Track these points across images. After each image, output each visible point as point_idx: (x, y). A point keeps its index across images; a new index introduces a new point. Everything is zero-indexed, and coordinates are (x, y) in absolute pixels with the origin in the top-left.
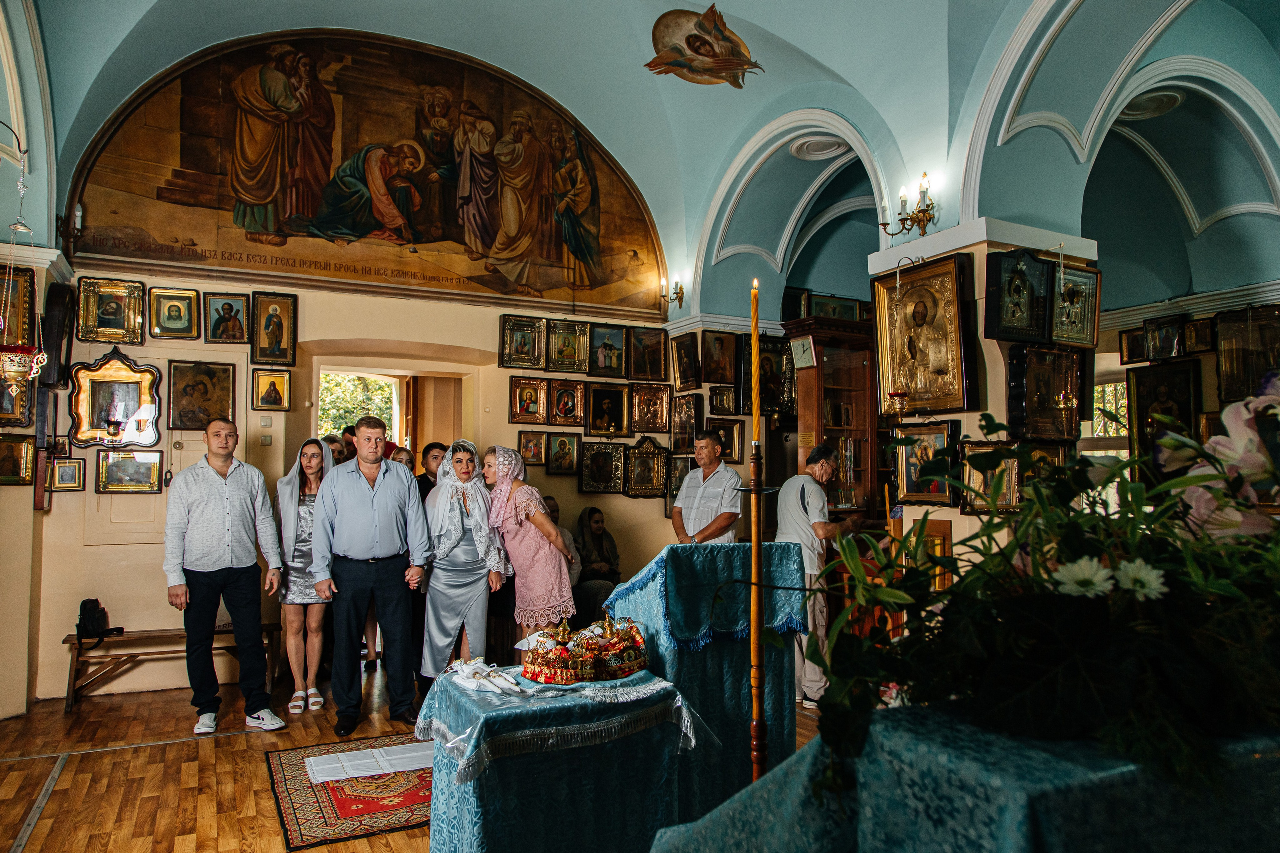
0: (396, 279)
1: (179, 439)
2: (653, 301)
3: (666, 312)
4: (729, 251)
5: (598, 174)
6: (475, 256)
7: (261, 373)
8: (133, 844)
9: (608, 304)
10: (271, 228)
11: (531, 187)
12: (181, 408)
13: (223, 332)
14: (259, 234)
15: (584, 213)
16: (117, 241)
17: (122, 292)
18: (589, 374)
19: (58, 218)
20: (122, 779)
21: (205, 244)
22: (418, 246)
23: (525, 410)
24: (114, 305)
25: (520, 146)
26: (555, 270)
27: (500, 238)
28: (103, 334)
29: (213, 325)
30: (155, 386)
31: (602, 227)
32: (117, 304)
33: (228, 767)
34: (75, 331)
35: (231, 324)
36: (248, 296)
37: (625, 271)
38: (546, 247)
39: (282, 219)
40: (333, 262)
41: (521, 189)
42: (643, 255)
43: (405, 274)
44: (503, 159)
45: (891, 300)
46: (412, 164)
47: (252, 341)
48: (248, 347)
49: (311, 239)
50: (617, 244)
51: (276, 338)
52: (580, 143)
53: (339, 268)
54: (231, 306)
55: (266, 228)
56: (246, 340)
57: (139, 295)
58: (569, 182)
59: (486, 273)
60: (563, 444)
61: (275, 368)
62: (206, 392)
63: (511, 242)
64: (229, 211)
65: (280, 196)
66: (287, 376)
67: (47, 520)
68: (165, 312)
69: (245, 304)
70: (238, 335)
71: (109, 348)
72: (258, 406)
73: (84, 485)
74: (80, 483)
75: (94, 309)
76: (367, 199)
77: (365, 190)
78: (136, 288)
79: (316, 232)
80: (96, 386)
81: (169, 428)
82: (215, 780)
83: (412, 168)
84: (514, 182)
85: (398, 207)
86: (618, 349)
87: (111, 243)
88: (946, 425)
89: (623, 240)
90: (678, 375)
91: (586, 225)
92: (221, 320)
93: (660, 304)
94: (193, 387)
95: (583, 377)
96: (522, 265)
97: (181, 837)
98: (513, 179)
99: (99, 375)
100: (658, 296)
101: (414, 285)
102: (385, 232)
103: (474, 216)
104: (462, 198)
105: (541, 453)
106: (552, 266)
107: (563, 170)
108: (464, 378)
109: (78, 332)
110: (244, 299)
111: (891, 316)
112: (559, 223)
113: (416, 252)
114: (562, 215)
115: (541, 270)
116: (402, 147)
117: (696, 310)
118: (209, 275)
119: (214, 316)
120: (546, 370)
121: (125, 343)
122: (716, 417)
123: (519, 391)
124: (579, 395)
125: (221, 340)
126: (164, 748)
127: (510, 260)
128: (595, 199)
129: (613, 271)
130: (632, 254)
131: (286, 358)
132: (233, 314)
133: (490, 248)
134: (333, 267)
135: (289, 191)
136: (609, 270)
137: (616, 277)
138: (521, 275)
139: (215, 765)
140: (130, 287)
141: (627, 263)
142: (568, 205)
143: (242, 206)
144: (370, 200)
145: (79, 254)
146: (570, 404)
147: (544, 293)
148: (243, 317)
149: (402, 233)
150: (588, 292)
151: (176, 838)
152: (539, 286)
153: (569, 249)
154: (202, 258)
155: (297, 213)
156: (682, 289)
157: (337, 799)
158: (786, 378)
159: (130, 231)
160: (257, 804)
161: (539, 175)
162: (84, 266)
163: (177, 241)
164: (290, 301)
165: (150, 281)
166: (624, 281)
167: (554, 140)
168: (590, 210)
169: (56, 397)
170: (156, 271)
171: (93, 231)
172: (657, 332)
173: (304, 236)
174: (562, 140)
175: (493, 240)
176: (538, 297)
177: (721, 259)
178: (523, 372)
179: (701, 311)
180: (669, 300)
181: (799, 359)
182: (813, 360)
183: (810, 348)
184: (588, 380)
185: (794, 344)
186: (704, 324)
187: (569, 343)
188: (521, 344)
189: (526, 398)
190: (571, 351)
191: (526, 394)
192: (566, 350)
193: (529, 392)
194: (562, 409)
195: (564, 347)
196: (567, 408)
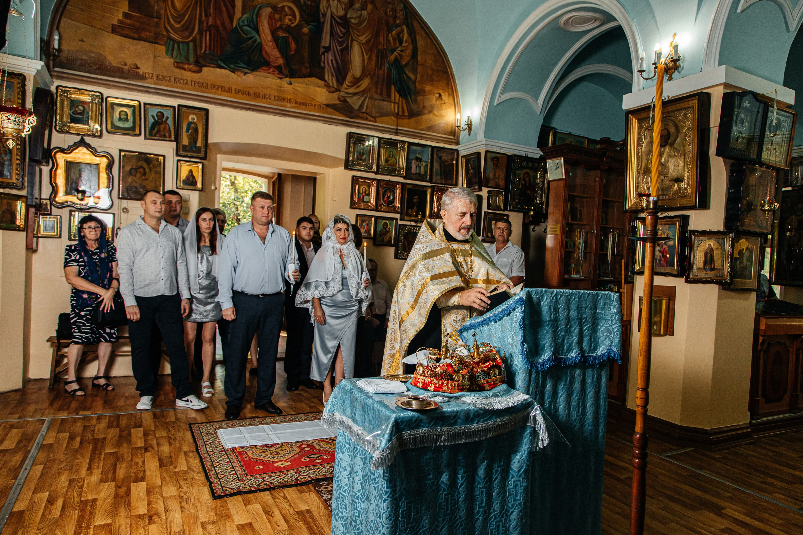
0: (277, 102)
1: (125, 206)
2: (450, 129)
3: (458, 138)
4: (507, 96)
5: (418, 37)
6: (331, 90)
7: (183, 163)
8: (101, 488)
9: (420, 130)
10: (192, 59)
11: (372, 42)
12: (128, 184)
13: (157, 132)
14: (183, 63)
15: (407, 64)
16: (83, 62)
17: (86, 98)
18: (405, 178)
19: (42, 40)
20: (90, 438)
21: (145, 68)
22: (293, 80)
23: (361, 199)
24: (81, 108)
25: (365, 13)
26: (385, 103)
27: (349, 78)
28: (73, 127)
29: (150, 126)
30: (109, 167)
31: (418, 75)
32: (84, 107)
33: (164, 433)
34: (54, 124)
35: (162, 127)
36: (174, 107)
37: (432, 107)
38: (380, 86)
39: (199, 53)
40: (234, 87)
41: (365, 44)
42: (445, 97)
43: (283, 99)
44: (353, 21)
45: (640, 127)
46: (290, 20)
47: (177, 140)
48: (174, 144)
49: (218, 70)
50: (428, 88)
51: (193, 139)
52: (406, 12)
53: (238, 92)
54: (163, 114)
55: (188, 60)
56: (173, 139)
57: (98, 101)
58: (397, 42)
59: (338, 102)
60: (385, 225)
61: (192, 160)
62: (145, 174)
63: (356, 82)
64: (162, 45)
65: (198, 37)
66: (200, 166)
67: (35, 257)
68: (116, 115)
69: (172, 112)
70: (167, 135)
71: (78, 138)
72: (180, 186)
73: (61, 234)
74: (57, 232)
75: (66, 109)
76: (258, 44)
77: (257, 36)
78: (97, 96)
79: (222, 64)
80: (69, 165)
81: (119, 198)
82: (155, 442)
83: (290, 23)
84: (360, 38)
85: (280, 51)
86: (425, 162)
87: (79, 63)
88: (679, 219)
89: (432, 85)
90: (465, 182)
91: (407, 73)
92: (155, 124)
93: (455, 132)
94: (136, 170)
95: (401, 180)
96: (363, 98)
97: (135, 484)
98: (359, 36)
99: (71, 157)
100: (454, 127)
101: (289, 107)
102: (270, 68)
103: (332, 61)
104: (324, 47)
105: (371, 230)
106: (383, 100)
107: (394, 33)
108: (318, 177)
109: (56, 125)
110: (172, 109)
111: (639, 139)
112: (389, 70)
113: (291, 84)
114: (392, 64)
115: (376, 103)
116: (284, 7)
117: (481, 136)
118: (147, 91)
119: (151, 120)
120: (377, 173)
121: (89, 135)
122: (491, 211)
123: (357, 186)
124: (398, 192)
125: (155, 138)
126: (118, 417)
127: (355, 94)
128: (414, 55)
129: (424, 107)
130: (437, 95)
131: (200, 153)
132: (164, 120)
133: (342, 84)
134: (233, 91)
135: (204, 33)
136: (421, 106)
137: (426, 111)
138: (362, 106)
139: (154, 431)
140: (93, 95)
141: (434, 102)
142: (396, 58)
143: (171, 42)
144: (260, 44)
145: (56, 69)
146: (392, 197)
147: (377, 119)
148: (170, 122)
149: (281, 69)
150: (406, 121)
151: (132, 485)
152: (374, 113)
153: (395, 89)
154: (142, 78)
155: (210, 50)
156: (471, 122)
157: (243, 461)
158: (539, 187)
159: (93, 55)
160: (187, 461)
161: (377, 35)
162: (60, 78)
163: (126, 65)
164: (203, 113)
165: (106, 92)
166: (431, 114)
167: (388, 10)
168: (411, 63)
169: (41, 171)
170: (110, 85)
171: (66, 53)
172: (452, 151)
173: (214, 67)
174: (394, 10)
175: (344, 79)
176: (373, 121)
177: (501, 101)
178: (361, 174)
179: (485, 137)
180: (461, 129)
181: (551, 174)
182: (562, 174)
183: (561, 166)
184: (405, 181)
185: (548, 163)
186: (487, 147)
187: (393, 155)
188: (360, 154)
189: (362, 192)
190: (393, 161)
191: (362, 189)
192: (391, 160)
193: (364, 188)
194: (386, 200)
195: (389, 158)
196: (389, 200)
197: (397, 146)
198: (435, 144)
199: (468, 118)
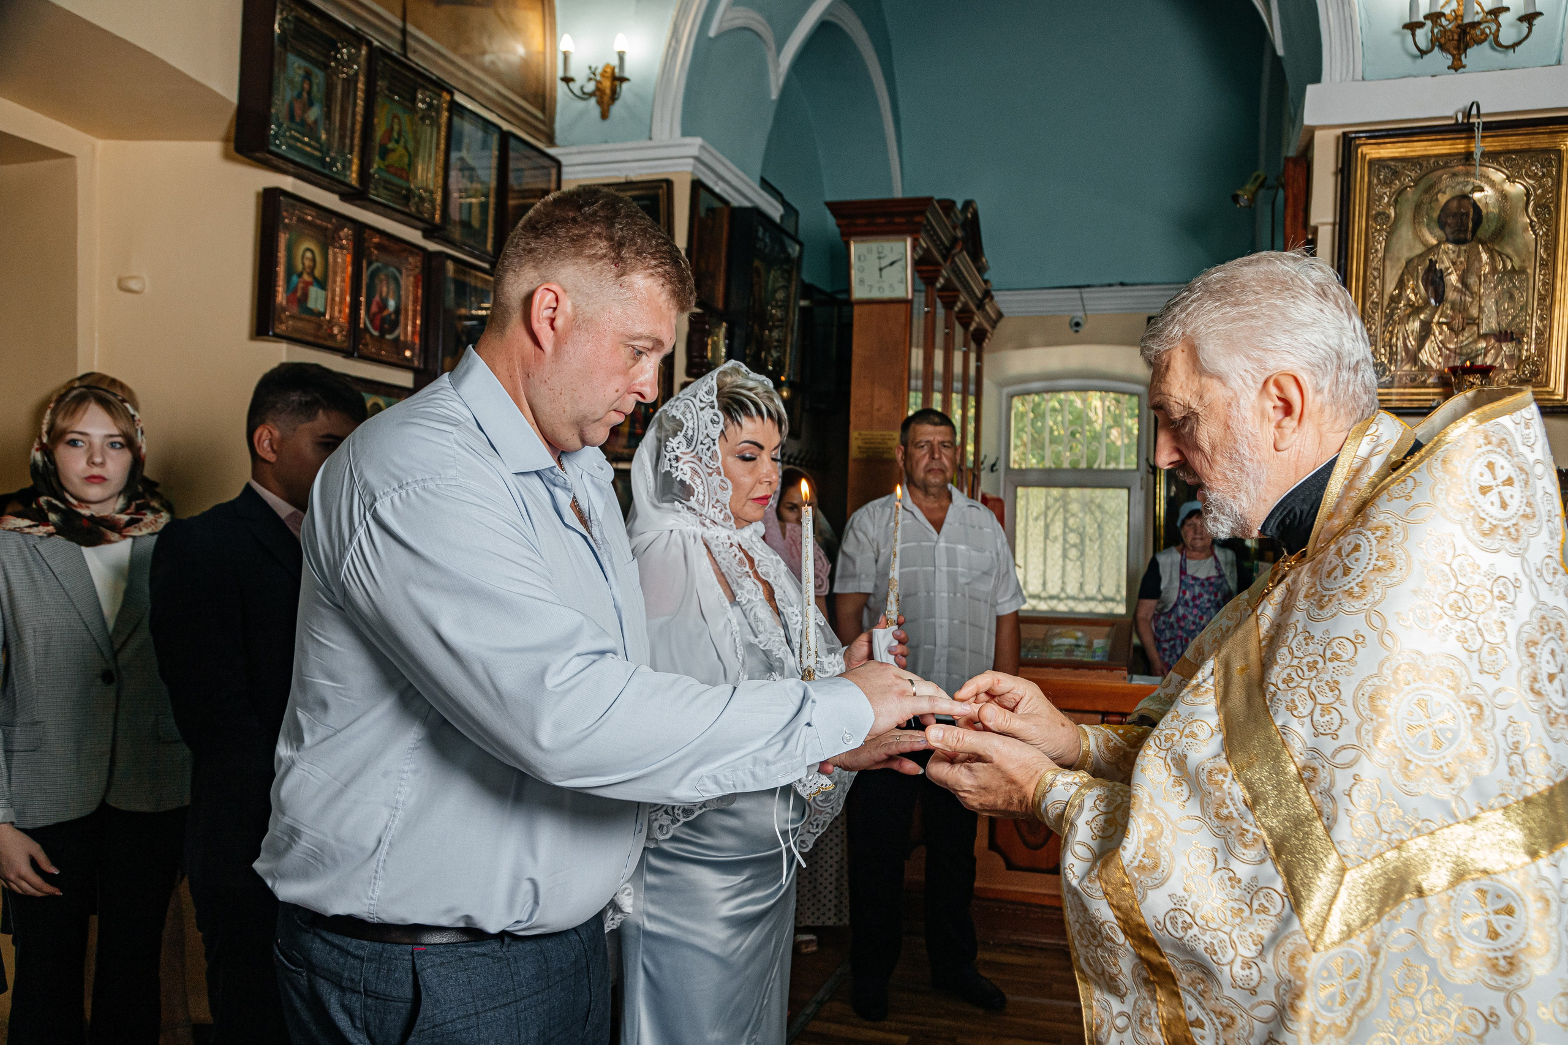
2: (533, 83)
3: (552, 119)
4: (740, 16)
18: (430, 233)
23: (298, 300)
86: (481, 183)
93: (547, 98)
100: (545, 78)
117: (667, 129)
120: (349, 195)
123: (284, 240)
124: (411, 281)
150: (430, 8)
156: (618, 72)
166: (491, 12)
177: (727, 26)
178: (294, 186)
179: (685, 133)
180: (578, 92)
181: (862, 281)
182: (903, 286)
183: (902, 263)
184: (432, 246)
185: (855, 248)
186: (695, 167)
187: (400, 134)
188: (300, 96)
189: (300, 267)
190: (401, 156)
191: (300, 253)
192: (393, 150)
193: (308, 249)
194: (375, 314)
195: (390, 140)
196: (385, 313)
197: (414, 100)
198: (506, 126)
199: (621, 56)
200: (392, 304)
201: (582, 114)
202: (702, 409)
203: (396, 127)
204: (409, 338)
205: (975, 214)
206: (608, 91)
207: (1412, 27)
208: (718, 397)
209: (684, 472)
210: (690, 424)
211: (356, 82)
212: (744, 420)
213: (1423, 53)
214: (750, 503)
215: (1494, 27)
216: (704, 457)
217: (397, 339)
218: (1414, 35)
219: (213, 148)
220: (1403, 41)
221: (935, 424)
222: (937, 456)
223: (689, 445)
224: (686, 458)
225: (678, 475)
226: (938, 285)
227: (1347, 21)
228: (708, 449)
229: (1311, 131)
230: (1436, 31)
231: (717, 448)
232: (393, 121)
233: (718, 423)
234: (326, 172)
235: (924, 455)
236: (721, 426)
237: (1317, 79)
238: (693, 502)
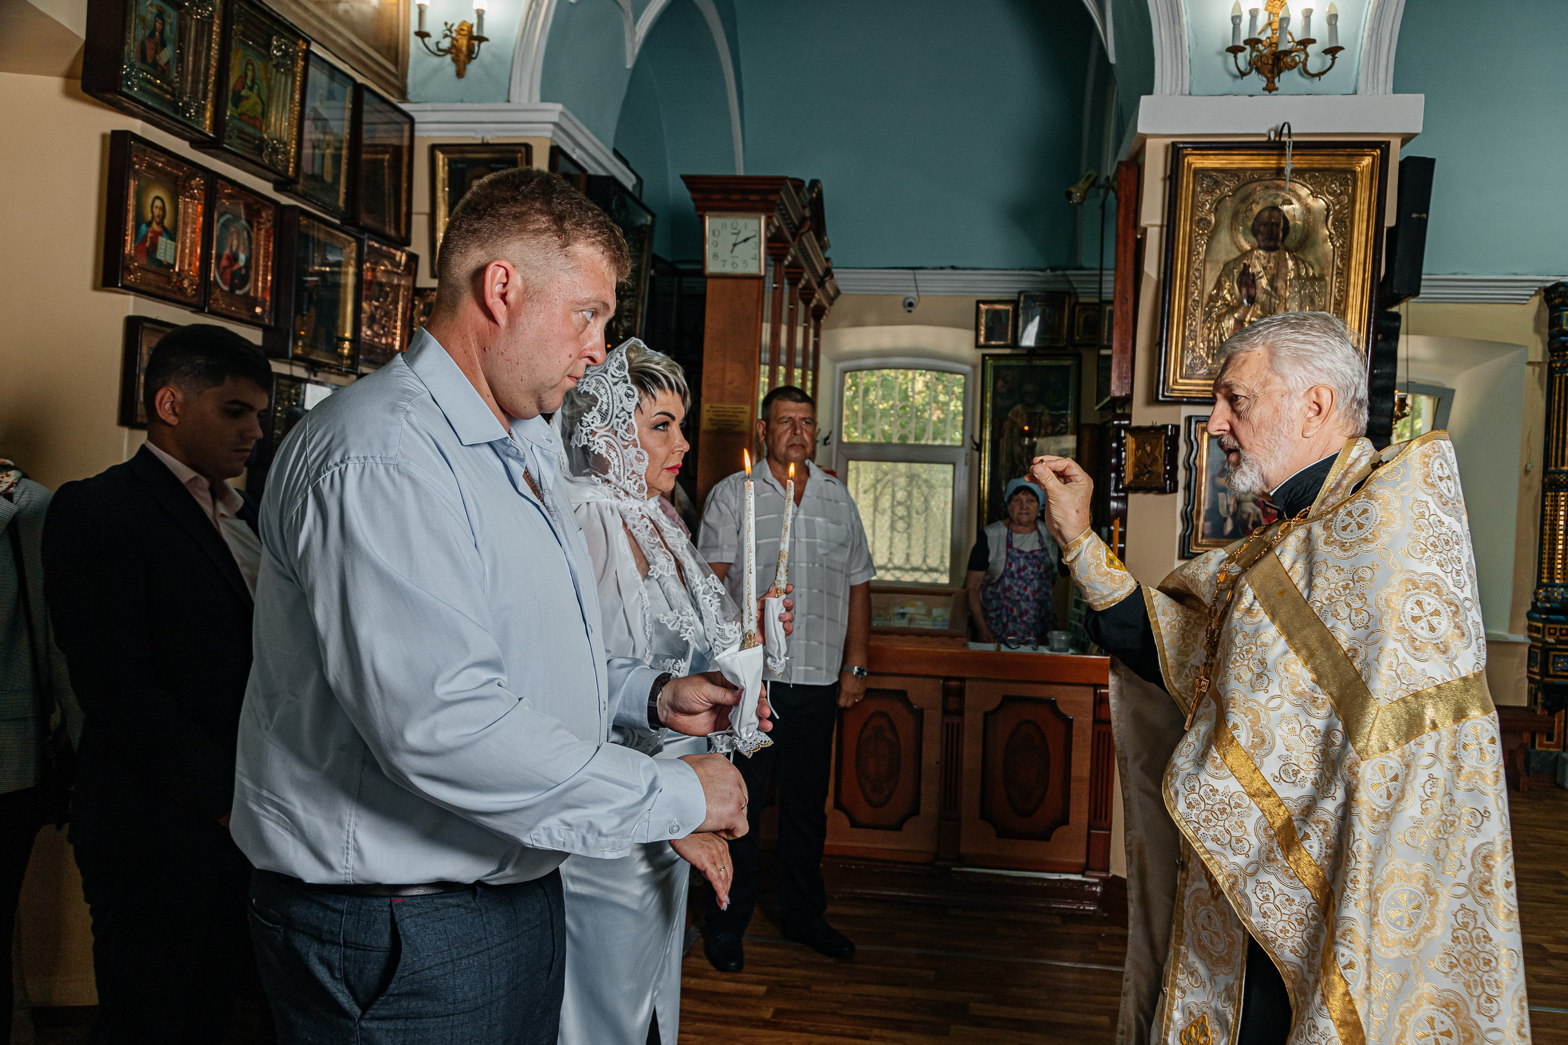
2: (387, 36)
3: (404, 74)
18: (281, 185)
23: (146, 250)
45: (1202, 190)
86: (334, 137)
93: (398, 50)
100: (401, 29)
111: (1201, 220)
124: (263, 237)
156: (477, 28)
172: (391, 116)
178: (143, 129)
179: (543, 99)
180: (433, 48)
181: (715, 256)
182: (757, 262)
183: (756, 239)
184: (285, 200)
185: (710, 223)
186: (554, 133)
187: (253, 81)
188: (152, 35)
189: (150, 216)
190: (255, 104)
191: (150, 201)
192: (247, 98)
193: (158, 198)
194: (225, 268)
195: (243, 88)
196: (235, 267)
197: (268, 46)
198: (360, 79)
199: (480, 14)
200: (242, 257)
201: (436, 70)
202: (616, 384)
203: (250, 73)
204: (260, 294)
205: (820, 194)
206: (464, 49)
207: (1234, 50)
208: (629, 371)
209: (599, 446)
210: (605, 399)
211: (211, 25)
212: (658, 393)
213: (1243, 74)
214: (665, 472)
215: (1303, 57)
216: (620, 431)
217: (247, 294)
218: (1236, 58)
219: (54, 84)
220: (1225, 62)
221: (797, 401)
222: (798, 432)
223: (603, 419)
224: (601, 432)
225: (595, 448)
226: (786, 263)
227: (1177, 39)
228: (624, 422)
229: (1143, 138)
230: (1254, 54)
231: (633, 420)
232: (246, 68)
233: (633, 396)
234: (179, 117)
235: (786, 431)
236: (636, 399)
237: (1150, 92)
238: (610, 476)
